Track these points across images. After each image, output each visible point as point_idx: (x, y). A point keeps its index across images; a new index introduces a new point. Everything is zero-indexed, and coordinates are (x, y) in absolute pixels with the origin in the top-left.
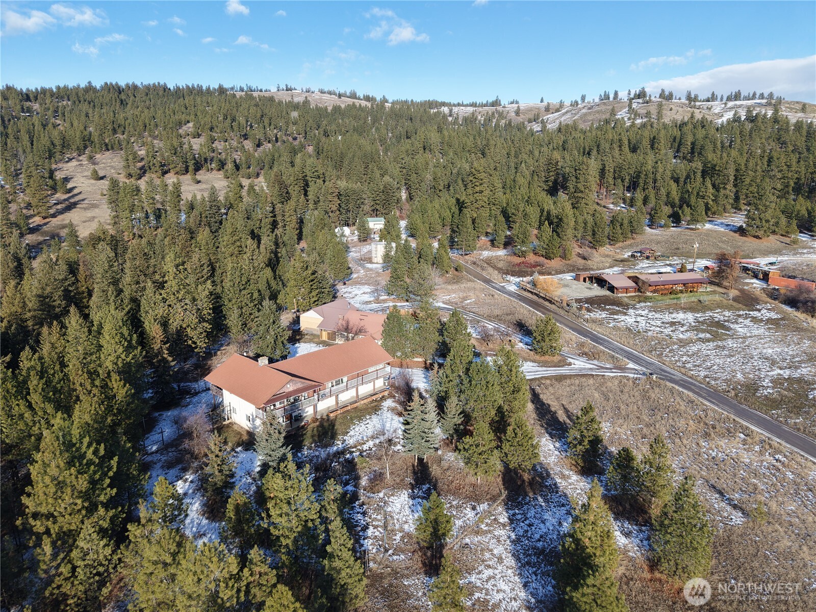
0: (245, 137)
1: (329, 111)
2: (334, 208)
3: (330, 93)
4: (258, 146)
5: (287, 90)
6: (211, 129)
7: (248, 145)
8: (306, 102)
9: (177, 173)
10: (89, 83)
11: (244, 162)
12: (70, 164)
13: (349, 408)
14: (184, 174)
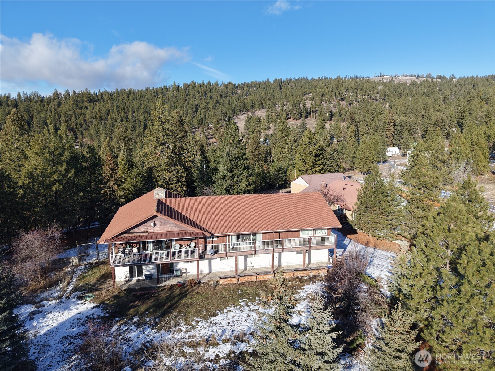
0: (343, 100)
1: (408, 85)
2: (389, 134)
3: (411, 76)
4: (350, 104)
5: (380, 76)
6: (323, 95)
7: (344, 104)
8: (392, 81)
9: (294, 119)
10: (268, 79)
11: (337, 112)
12: (243, 116)
13: (254, 279)
14: (298, 119)
